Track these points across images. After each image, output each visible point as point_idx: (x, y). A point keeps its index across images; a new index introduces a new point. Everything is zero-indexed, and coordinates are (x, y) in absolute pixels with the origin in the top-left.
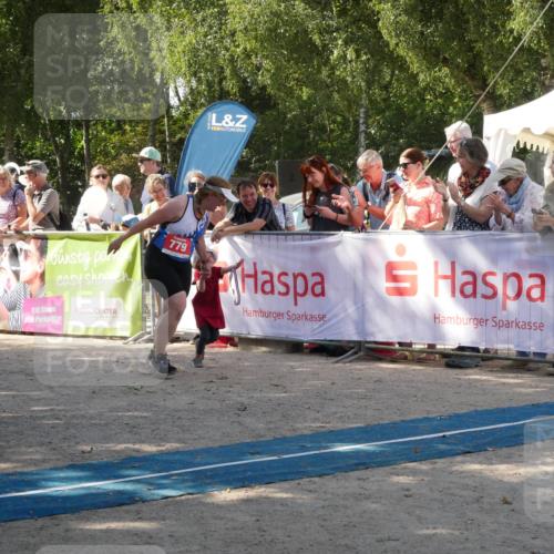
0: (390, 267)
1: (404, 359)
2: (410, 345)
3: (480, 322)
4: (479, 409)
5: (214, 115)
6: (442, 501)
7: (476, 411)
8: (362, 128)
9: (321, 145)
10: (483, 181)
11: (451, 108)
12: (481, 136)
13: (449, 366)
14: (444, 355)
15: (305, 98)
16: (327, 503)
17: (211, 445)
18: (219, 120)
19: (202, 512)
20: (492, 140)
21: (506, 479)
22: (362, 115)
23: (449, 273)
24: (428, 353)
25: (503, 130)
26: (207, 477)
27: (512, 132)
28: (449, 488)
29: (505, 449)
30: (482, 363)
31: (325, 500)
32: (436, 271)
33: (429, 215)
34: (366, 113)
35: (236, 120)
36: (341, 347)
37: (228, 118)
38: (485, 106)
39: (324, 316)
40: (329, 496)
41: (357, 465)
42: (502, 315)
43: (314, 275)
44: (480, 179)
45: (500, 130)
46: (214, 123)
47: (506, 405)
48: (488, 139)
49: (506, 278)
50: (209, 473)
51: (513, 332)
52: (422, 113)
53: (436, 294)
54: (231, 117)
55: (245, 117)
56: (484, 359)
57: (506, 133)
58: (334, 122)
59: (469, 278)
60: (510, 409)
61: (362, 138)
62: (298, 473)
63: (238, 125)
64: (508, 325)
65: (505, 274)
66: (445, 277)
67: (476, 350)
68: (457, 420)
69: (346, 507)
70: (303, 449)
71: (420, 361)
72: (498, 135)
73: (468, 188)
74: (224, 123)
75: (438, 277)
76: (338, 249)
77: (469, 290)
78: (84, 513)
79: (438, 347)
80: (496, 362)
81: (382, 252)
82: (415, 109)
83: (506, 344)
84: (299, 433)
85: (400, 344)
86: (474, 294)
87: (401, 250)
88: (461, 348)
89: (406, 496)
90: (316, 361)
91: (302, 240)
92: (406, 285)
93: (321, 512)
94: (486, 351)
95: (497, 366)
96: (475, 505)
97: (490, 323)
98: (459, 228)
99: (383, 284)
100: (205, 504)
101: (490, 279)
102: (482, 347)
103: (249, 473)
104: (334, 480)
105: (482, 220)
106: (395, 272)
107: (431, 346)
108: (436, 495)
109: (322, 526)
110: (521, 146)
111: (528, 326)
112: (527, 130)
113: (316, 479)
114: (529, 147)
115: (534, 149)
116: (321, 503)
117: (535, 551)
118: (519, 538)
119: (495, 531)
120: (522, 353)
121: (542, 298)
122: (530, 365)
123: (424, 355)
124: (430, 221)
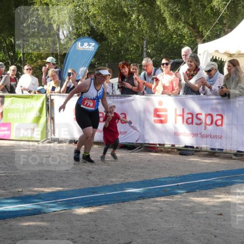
0: (156, 110)
1: (161, 151)
2: (164, 145)
3: (195, 135)
4: (193, 173)
5: (80, 43)
6: (175, 213)
7: (192, 174)
8: (145, 49)
9: (127, 57)
10: (197, 73)
11: (184, 41)
12: (197, 53)
13: (181, 154)
14: (179, 149)
15: (120, 36)
16: (126, 214)
17: (75, 188)
18: (82, 45)
19: (71, 218)
20: (202, 55)
21: (204, 204)
22: (145, 44)
23: (181, 113)
26: (73, 203)
27: (210, 52)
28: (180, 208)
29: (204, 191)
30: (195, 153)
31: (125, 213)
32: (176, 113)
33: (173, 88)
34: (146, 43)
35: (90, 45)
36: (133, 146)
37: (86, 44)
38: (198, 40)
39: (126, 132)
40: (127, 211)
41: (139, 197)
42: (204, 132)
43: (122, 114)
44: (195, 72)
45: (205, 51)
46: (79, 46)
47: (205, 171)
48: (200, 55)
50: (74, 201)
51: (209, 139)
52: (171, 43)
53: (176, 123)
54: (87, 44)
55: (93, 44)
56: (196, 151)
57: (208, 52)
58: (133, 47)
59: (190, 116)
60: (207, 173)
61: (145, 54)
62: (114, 200)
63: (90, 47)
64: (207, 136)
65: (206, 114)
66: (180, 115)
67: (192, 147)
68: (184, 178)
69: (134, 216)
70: (116, 190)
71: (168, 152)
72: (204, 53)
73: (190, 76)
74: (84, 47)
75: (176, 115)
76: (133, 103)
77: (190, 121)
78: (18, 218)
79: (176, 146)
80: (201, 153)
81: (153, 104)
82: (169, 41)
83: (205, 145)
84: (114, 183)
85: (159, 144)
86: (192, 123)
87: (160, 103)
88: (186, 147)
89: (160, 211)
90: (122, 152)
91: (117, 98)
92: (163, 119)
93: (122, 218)
94: (197, 148)
95: (202, 155)
96: (191, 215)
97: (199, 136)
99: (153, 118)
100: (72, 215)
101: (199, 116)
102: (195, 146)
103: (92, 201)
104: (129, 204)
105: (196, 90)
106: (158, 113)
107: (173, 146)
108: (174, 211)
109: (123, 224)
110: (214, 58)
111: (215, 137)
112: (217, 51)
113: (121, 204)
114: (217, 59)
115: (220, 60)
116: (123, 214)
117: (216, 235)
118: (209, 229)
119: (198, 226)
120: (213, 149)
121: (222, 125)
122: (216, 154)
123: (170, 149)
124: (173, 90)
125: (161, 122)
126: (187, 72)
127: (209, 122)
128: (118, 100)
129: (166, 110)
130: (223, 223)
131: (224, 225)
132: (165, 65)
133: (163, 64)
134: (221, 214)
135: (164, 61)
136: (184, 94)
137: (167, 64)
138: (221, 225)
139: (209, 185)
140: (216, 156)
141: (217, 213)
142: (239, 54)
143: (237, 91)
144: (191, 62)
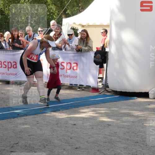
3: (60, 76)
10: (60, 36)
11: (55, 17)
20: (65, 26)
24: (45, 84)
25: (68, 23)
27: (70, 24)
28: (49, 121)
38: (63, 16)
39: (16, 74)
40: (15, 124)
41: (24, 115)
43: (14, 62)
44: (59, 36)
45: (67, 23)
47: (65, 99)
48: (64, 25)
49: (67, 64)
51: (69, 78)
57: (69, 24)
60: (67, 100)
62: (8, 117)
64: (67, 76)
65: (67, 63)
70: (9, 111)
73: (56, 39)
80: (64, 87)
83: (67, 82)
84: (8, 106)
89: (37, 123)
93: (13, 128)
94: (62, 84)
95: (64, 88)
96: (56, 126)
97: (63, 76)
101: (63, 64)
104: (17, 119)
108: (46, 123)
109: (13, 132)
110: (73, 28)
111: (73, 77)
112: (74, 23)
113: (12, 119)
114: (75, 28)
115: (76, 29)
116: (13, 126)
117: (71, 137)
118: (67, 134)
119: (61, 132)
120: (71, 84)
121: (77, 69)
122: (73, 88)
126: (53, 36)
127: (68, 68)
128: (11, 53)
129: (42, 60)
130: (76, 130)
131: (77, 131)
134: (75, 125)
136: (52, 50)
138: (75, 131)
139: (68, 107)
140: (73, 89)
141: (73, 124)
142: (88, 26)
143: (86, 48)
144: (58, 30)
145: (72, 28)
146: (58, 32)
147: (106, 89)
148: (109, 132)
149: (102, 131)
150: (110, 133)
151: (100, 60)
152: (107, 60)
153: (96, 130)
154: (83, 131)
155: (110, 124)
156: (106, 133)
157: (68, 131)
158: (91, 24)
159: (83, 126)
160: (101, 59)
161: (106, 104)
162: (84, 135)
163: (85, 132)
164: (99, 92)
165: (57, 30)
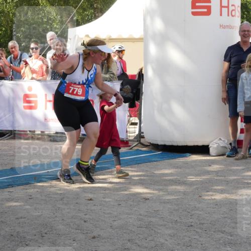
1: (32, 138)
2: (34, 131)
6: (46, 200)
21: (74, 190)
22: (14, 28)
23: (51, 99)
24: (42, 135)
27: (81, 37)
28: (49, 194)
32: (46, 98)
33: (43, 73)
41: (8, 185)
57: (78, 37)
58: (2, 30)
60: (77, 159)
66: (50, 101)
69: (2, 204)
75: (46, 101)
79: (46, 132)
81: (23, 90)
85: (30, 131)
87: (30, 89)
88: (57, 133)
89: (30, 199)
92: (33, 105)
96: (61, 202)
98: (54, 79)
106: (27, 99)
108: (43, 198)
112: (87, 36)
117: (86, 220)
118: (79, 215)
119: (68, 212)
120: (84, 135)
123: (40, 136)
124: (43, 76)
125: (31, 108)
129: (35, 96)
130: (93, 208)
131: (94, 210)
132: (34, 50)
133: (33, 49)
134: (91, 200)
135: (32, 45)
136: (51, 79)
137: (36, 49)
138: (91, 210)
141: (88, 198)
142: (110, 39)
143: (107, 76)
144: (60, 46)
145: (84, 43)
146: (60, 50)
147: (140, 141)
148: (147, 210)
149: (135, 209)
150: (147, 212)
151: (130, 95)
152: (141, 95)
153: (125, 207)
154: (105, 210)
155: (147, 198)
156: (141, 212)
157: (79, 210)
158: (113, 37)
159: (105, 201)
160: (132, 92)
161: (141, 165)
162: (106, 215)
163: (108, 212)
164: (130, 146)
165: (58, 47)
